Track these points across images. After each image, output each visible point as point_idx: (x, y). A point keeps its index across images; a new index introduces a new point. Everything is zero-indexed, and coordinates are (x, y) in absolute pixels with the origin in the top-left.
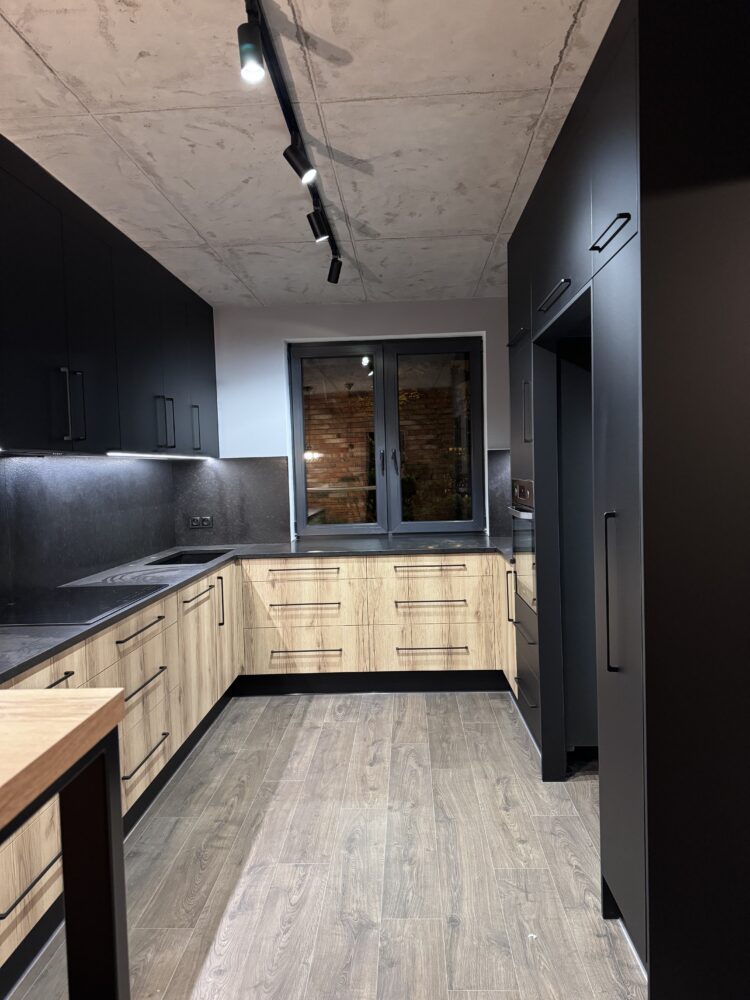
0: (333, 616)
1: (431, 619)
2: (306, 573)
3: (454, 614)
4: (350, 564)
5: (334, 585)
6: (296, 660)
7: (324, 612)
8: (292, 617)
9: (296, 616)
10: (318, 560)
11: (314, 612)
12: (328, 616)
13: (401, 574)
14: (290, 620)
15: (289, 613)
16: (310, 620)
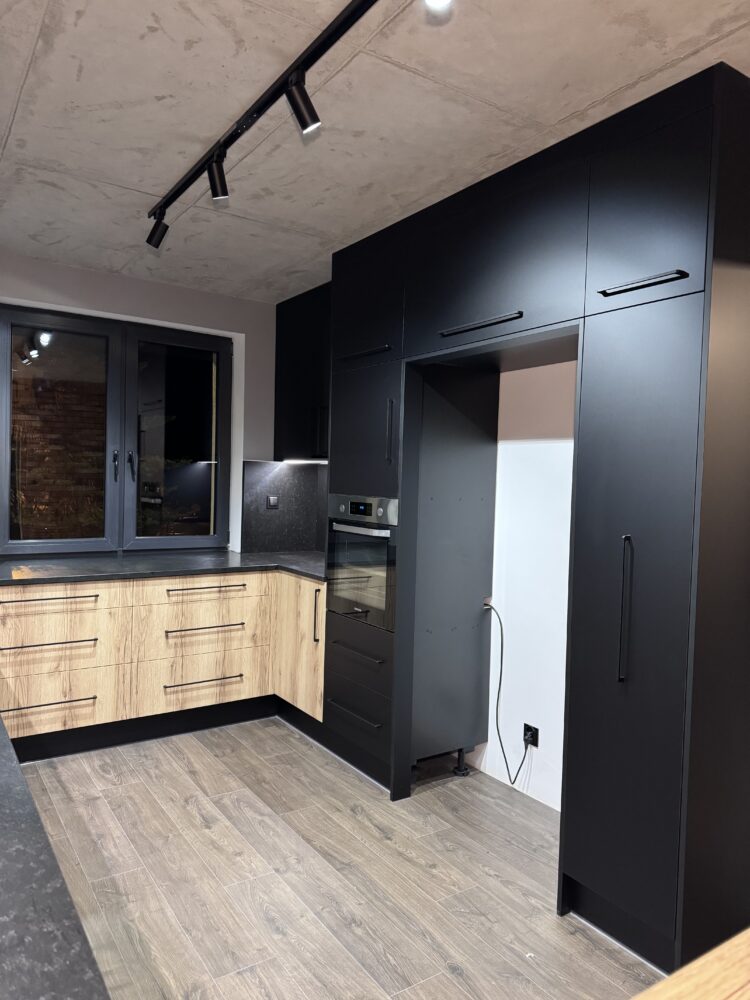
0: (85, 656)
1: (205, 648)
2: (52, 604)
3: (231, 639)
4: (113, 590)
5: (89, 616)
6: (32, 719)
7: (74, 652)
8: (28, 662)
9: (34, 661)
10: (69, 587)
11: (60, 653)
12: (79, 657)
13: (174, 599)
14: (25, 667)
15: (24, 657)
16: (55, 664)
